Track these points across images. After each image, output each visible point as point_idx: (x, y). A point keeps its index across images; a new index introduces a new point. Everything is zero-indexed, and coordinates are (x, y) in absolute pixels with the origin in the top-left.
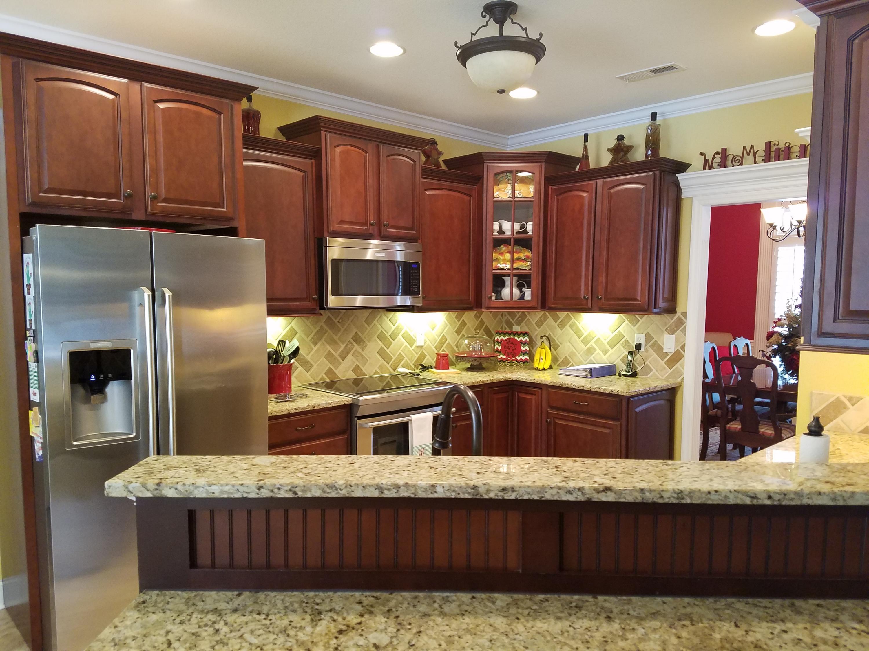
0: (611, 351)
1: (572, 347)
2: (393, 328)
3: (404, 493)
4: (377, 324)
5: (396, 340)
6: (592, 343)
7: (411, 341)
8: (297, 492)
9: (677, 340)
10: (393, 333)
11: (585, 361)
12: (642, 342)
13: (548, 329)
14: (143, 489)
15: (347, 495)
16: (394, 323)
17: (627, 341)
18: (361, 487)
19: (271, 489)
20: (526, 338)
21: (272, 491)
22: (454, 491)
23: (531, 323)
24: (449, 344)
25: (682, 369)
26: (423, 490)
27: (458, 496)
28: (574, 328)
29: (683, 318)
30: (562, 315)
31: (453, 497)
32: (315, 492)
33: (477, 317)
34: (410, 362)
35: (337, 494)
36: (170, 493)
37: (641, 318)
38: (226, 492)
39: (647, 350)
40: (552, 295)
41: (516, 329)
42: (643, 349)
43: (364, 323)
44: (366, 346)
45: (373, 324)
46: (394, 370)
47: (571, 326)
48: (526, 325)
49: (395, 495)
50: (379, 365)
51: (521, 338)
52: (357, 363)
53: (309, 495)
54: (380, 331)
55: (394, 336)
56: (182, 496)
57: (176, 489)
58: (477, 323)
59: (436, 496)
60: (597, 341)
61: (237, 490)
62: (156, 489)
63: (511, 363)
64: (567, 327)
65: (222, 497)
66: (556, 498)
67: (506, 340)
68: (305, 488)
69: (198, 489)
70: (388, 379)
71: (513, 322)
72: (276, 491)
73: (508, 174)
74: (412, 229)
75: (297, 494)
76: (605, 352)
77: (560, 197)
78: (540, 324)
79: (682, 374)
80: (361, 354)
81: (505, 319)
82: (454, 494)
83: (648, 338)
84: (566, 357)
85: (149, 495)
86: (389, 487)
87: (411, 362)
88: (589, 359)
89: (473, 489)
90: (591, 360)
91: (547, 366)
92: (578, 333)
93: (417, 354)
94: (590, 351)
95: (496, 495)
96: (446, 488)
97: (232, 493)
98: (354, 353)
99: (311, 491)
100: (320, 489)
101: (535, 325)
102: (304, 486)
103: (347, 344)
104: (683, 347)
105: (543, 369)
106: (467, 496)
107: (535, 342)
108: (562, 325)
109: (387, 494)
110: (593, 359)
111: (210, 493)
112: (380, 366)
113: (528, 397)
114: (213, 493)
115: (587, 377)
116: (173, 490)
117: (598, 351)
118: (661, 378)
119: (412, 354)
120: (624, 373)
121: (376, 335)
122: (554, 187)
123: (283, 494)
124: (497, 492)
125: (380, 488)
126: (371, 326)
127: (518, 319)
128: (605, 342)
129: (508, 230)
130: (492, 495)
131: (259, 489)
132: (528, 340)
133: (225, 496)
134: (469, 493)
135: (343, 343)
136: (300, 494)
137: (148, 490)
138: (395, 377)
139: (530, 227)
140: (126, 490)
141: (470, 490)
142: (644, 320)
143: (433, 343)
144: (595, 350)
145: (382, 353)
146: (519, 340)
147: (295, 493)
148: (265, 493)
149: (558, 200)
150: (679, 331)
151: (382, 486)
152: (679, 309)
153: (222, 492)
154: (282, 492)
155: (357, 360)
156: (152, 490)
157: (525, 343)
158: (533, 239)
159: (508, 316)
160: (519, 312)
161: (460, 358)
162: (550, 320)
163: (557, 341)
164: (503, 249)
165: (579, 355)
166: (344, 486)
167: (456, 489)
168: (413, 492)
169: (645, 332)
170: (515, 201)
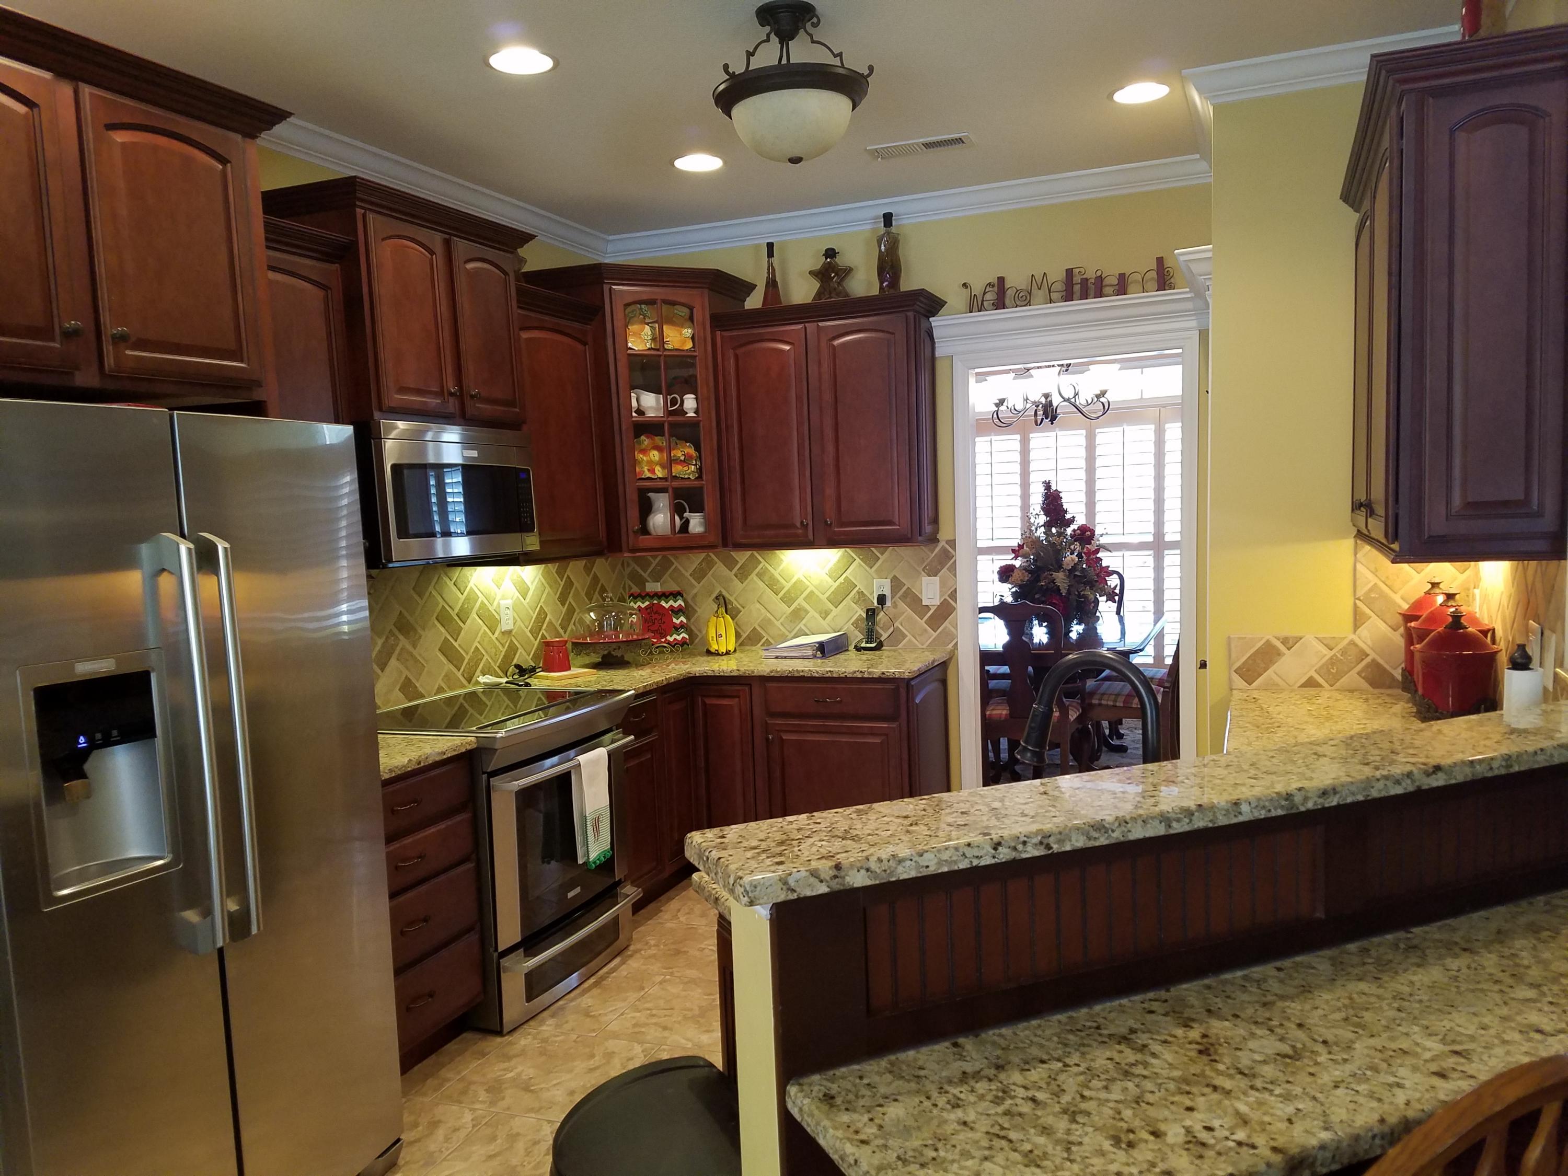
0: (835, 612)
1: (763, 611)
2: (462, 598)
3: (1200, 823)
4: (434, 593)
5: (468, 622)
6: (800, 600)
7: (491, 622)
8: (1052, 845)
9: (943, 584)
10: (461, 610)
11: (790, 632)
12: (887, 591)
13: (716, 584)
14: (812, 880)
15: (1122, 839)
16: (462, 589)
17: (861, 593)
18: (1140, 822)
19: (1013, 844)
20: (680, 602)
21: (1015, 849)
22: (1264, 807)
23: (682, 575)
24: (550, 623)
25: (953, 629)
26: (1224, 812)
27: (1269, 815)
28: (766, 578)
29: (950, 549)
30: (742, 557)
31: (1263, 817)
32: (1077, 841)
33: (588, 569)
34: (493, 664)
35: (1107, 838)
36: (858, 880)
37: (882, 554)
38: (946, 861)
39: (895, 605)
40: (739, 523)
41: (653, 587)
42: (888, 603)
43: (412, 592)
44: (420, 637)
45: (427, 594)
46: (469, 681)
47: (759, 575)
48: (672, 579)
49: (1187, 828)
50: (443, 674)
51: (671, 603)
52: (406, 673)
53: (1068, 848)
54: (440, 606)
55: (463, 616)
56: (878, 882)
57: (868, 870)
58: (589, 579)
59: (1241, 819)
60: (810, 597)
61: (964, 854)
62: (836, 877)
63: (661, 649)
64: (753, 576)
65: (940, 871)
66: (1383, 794)
67: (646, 608)
68: (1062, 837)
69: (904, 864)
70: (461, 700)
71: (645, 575)
72: (1020, 847)
73: (643, 306)
74: (512, 404)
75: (1051, 848)
76: (825, 614)
77: (740, 351)
78: (700, 575)
79: (954, 637)
80: (412, 655)
81: (628, 570)
82: (1263, 812)
83: (896, 584)
84: (755, 628)
85: (823, 889)
86: (1179, 816)
87: (495, 662)
88: (798, 628)
89: (1286, 800)
90: (801, 630)
91: (731, 648)
92: (773, 585)
93: (503, 646)
94: (798, 615)
95: (1315, 804)
96: (1253, 805)
97: (955, 862)
98: (400, 654)
99: (1070, 841)
100: (1083, 834)
101: (691, 578)
102: (1060, 833)
103: (387, 638)
104: (953, 595)
105: (728, 653)
106: (1280, 812)
107: (693, 609)
108: (743, 575)
109: (1177, 828)
110: (804, 628)
111: (922, 867)
112: (446, 676)
113: (725, 702)
114: (927, 867)
115: (815, 657)
116: (863, 872)
117: (812, 613)
118: (920, 646)
119: (496, 647)
120: (863, 645)
121: (435, 615)
122: (726, 334)
123: (1032, 852)
124: (1316, 799)
125: (1165, 819)
126: (425, 598)
127: (654, 568)
128: (824, 598)
129: (651, 407)
130: (1310, 805)
131: (995, 849)
132: (683, 604)
133: (945, 869)
134: (1282, 807)
135: (380, 637)
136: (1056, 848)
137: (821, 881)
138: (472, 696)
139: (690, 402)
140: (784, 888)
141: (1283, 803)
142: (887, 556)
143: (527, 624)
144: (807, 612)
145: (448, 651)
146: (666, 606)
147: (1048, 847)
148: (1004, 854)
149: (737, 357)
150: (945, 569)
151: (1169, 815)
152: (943, 536)
153: (940, 863)
154: (1029, 848)
155: (407, 668)
156: (828, 878)
157: (678, 611)
158: (701, 425)
159: (633, 565)
160: (657, 556)
161: (580, 647)
162: (720, 568)
163: (735, 602)
164: (646, 443)
165: (778, 623)
166: (1116, 824)
167: (1267, 804)
168: (1211, 818)
169: (891, 576)
170: (665, 356)
